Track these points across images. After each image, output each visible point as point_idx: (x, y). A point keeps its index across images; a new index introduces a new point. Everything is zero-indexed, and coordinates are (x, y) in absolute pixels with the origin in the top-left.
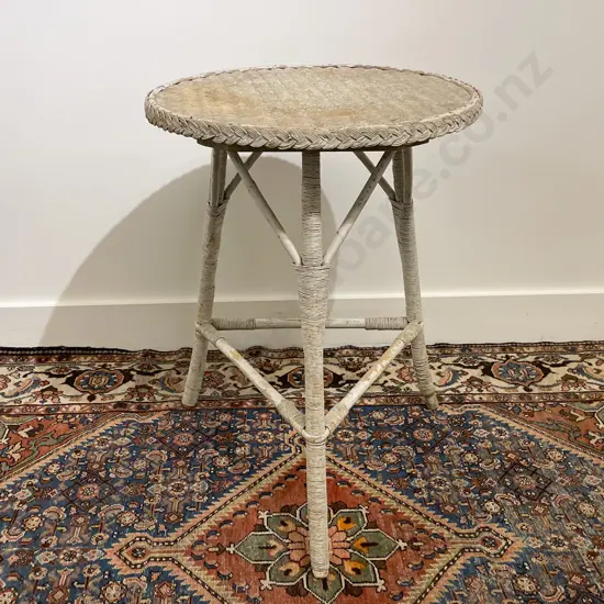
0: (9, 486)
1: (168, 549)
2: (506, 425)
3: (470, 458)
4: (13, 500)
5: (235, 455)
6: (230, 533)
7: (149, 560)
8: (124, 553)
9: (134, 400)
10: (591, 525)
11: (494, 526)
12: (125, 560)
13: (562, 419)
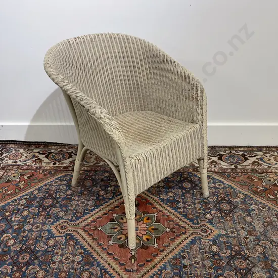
0: (18, 198)
1: (75, 227)
2: (223, 182)
4: (19, 204)
5: (108, 190)
6: (100, 222)
7: (67, 231)
8: (58, 227)
9: (71, 166)
10: (248, 226)
11: (208, 225)
12: (58, 230)
13: (247, 180)
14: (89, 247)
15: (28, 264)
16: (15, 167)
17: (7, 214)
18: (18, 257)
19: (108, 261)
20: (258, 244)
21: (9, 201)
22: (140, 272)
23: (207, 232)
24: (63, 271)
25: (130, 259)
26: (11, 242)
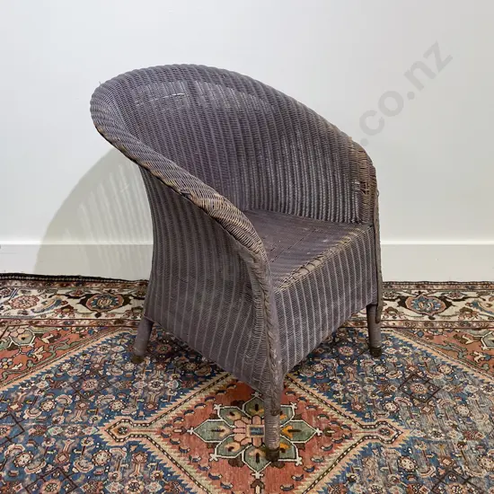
0: (32, 378)
1: (144, 429)
2: (411, 346)
3: (380, 369)
4: (35, 388)
5: (200, 362)
6: (191, 420)
7: (130, 437)
8: (111, 430)
9: (130, 318)
10: (464, 423)
11: (390, 421)
12: (113, 435)
13: (455, 342)
14: (174, 466)
16: (24, 322)
17: (15, 407)
18: (39, 486)
19: (211, 490)
20: (484, 455)
21: (17, 383)
23: (389, 434)
25: (253, 486)
26: (25, 459)
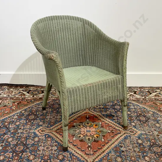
0: (12, 115)
1: (50, 130)
2: (139, 106)
3: (129, 113)
4: (13, 118)
7: (45, 133)
8: (40, 131)
10: (158, 129)
11: (133, 128)
12: (40, 132)
13: (153, 104)
14: (61, 142)
15: (23, 152)
16: (9, 98)
17: (6, 124)
18: (16, 148)
19: (74, 149)
21: (7, 117)
22: (95, 155)
24: (46, 156)
25: (88, 148)
26: (10, 140)
